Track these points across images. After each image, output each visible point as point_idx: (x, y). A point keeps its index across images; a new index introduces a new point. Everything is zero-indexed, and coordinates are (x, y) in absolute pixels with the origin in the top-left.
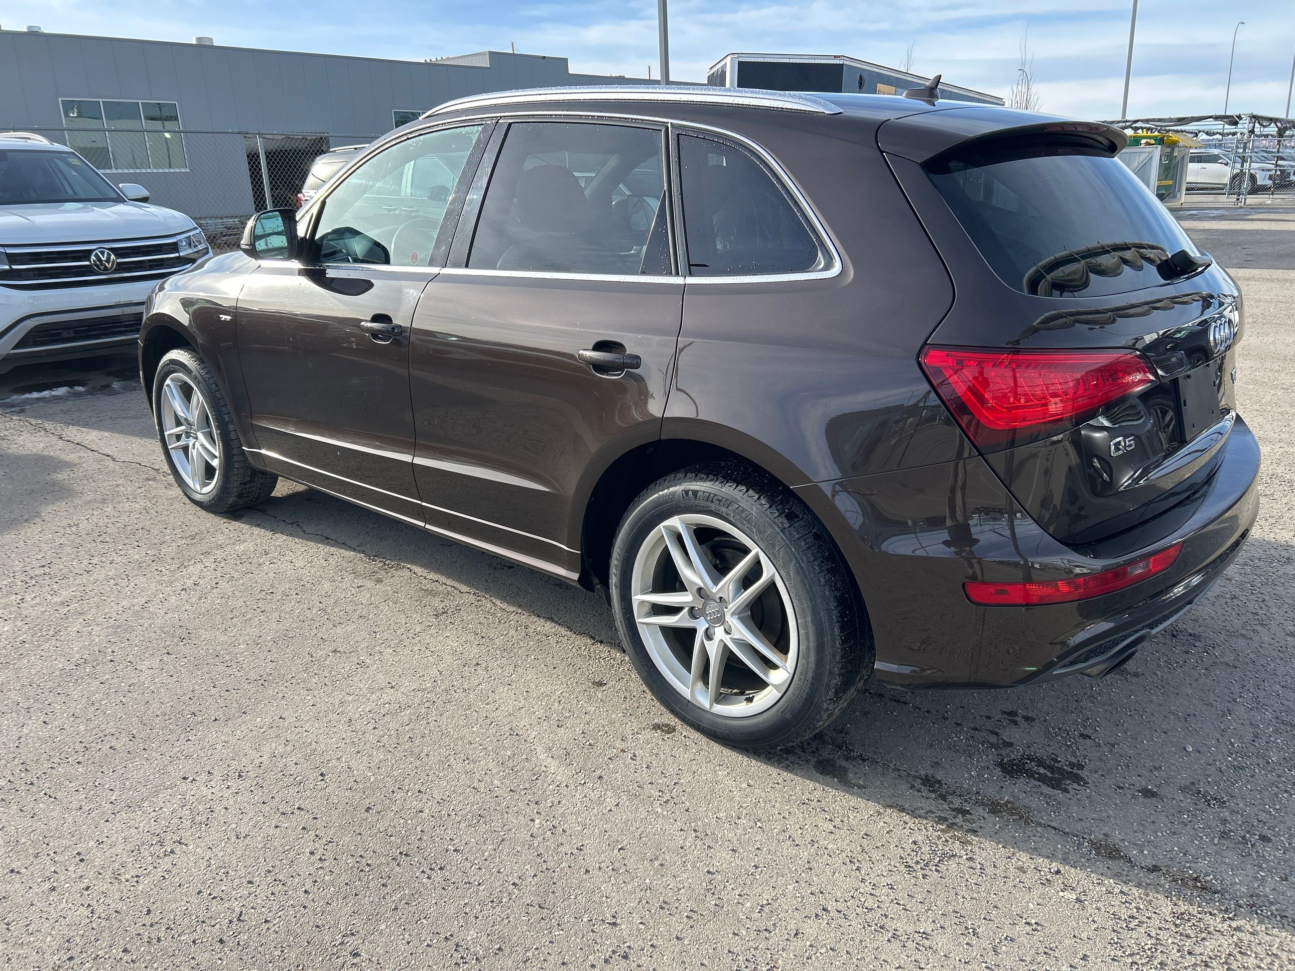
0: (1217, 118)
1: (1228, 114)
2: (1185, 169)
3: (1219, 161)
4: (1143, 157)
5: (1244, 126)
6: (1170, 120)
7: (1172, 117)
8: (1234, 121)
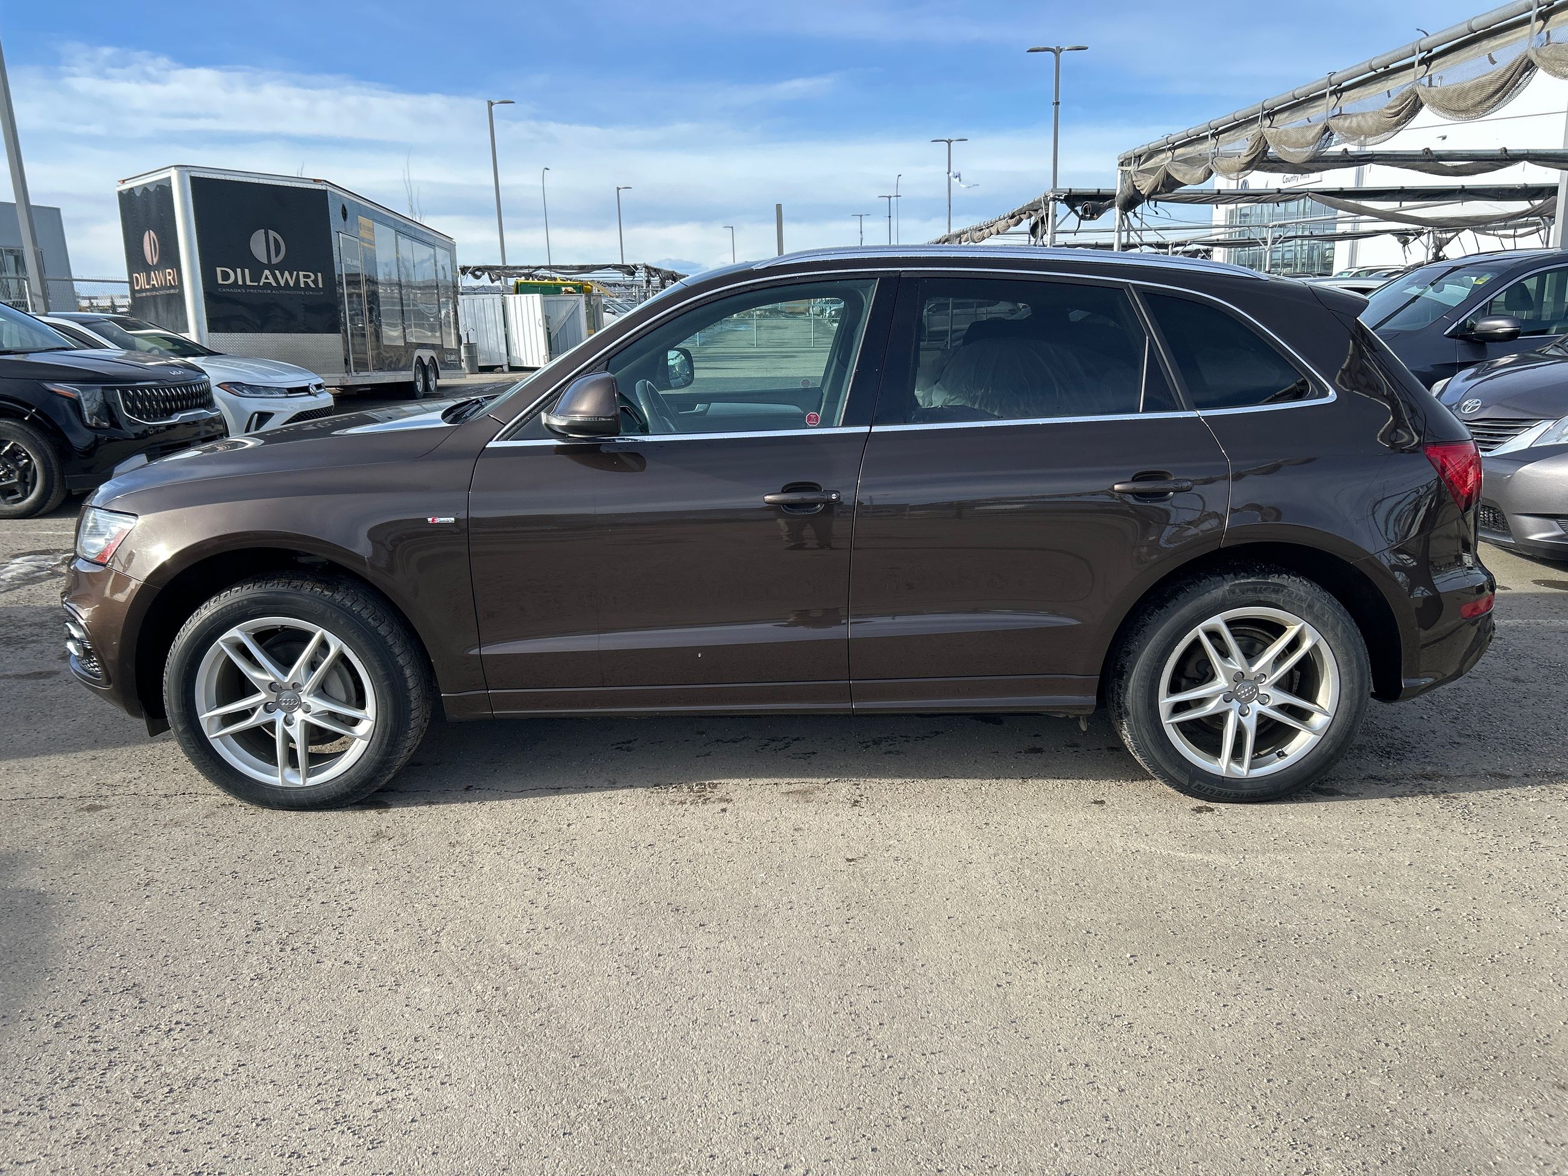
0: (615, 267)
1: (625, 263)
2: (601, 319)
3: (607, 310)
4: (569, 305)
5: (641, 275)
6: (571, 267)
7: (574, 264)
8: (631, 271)
